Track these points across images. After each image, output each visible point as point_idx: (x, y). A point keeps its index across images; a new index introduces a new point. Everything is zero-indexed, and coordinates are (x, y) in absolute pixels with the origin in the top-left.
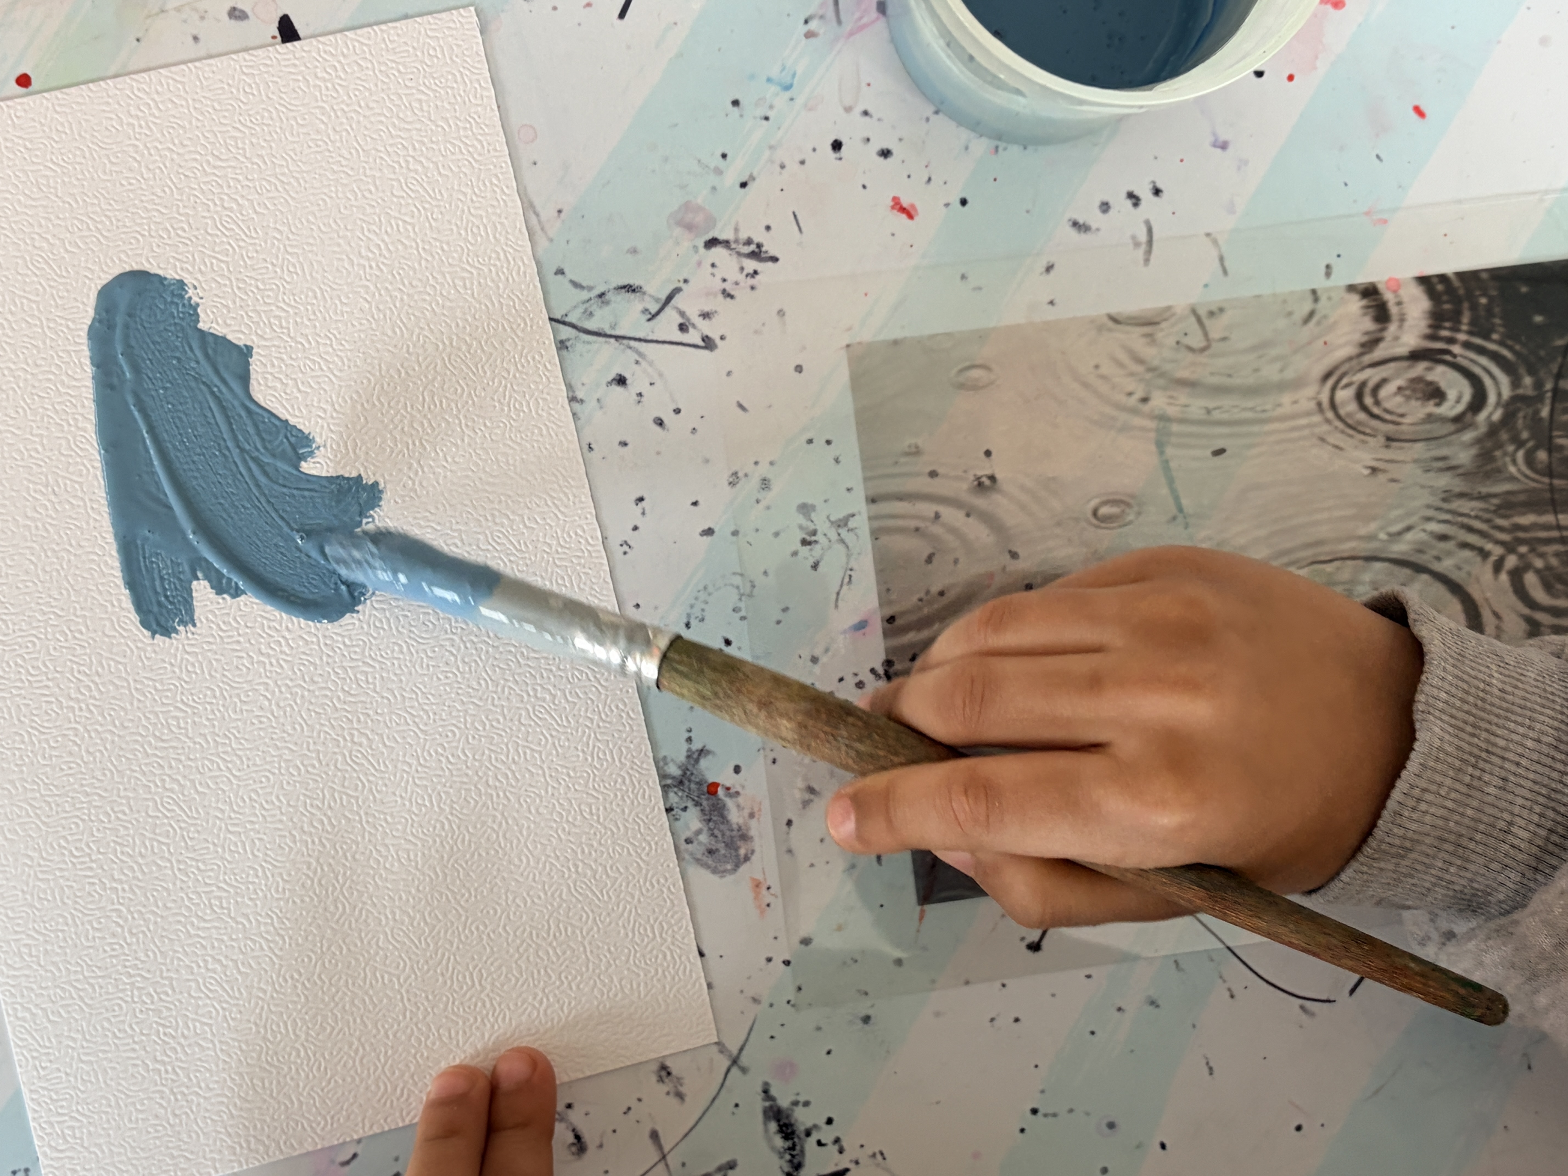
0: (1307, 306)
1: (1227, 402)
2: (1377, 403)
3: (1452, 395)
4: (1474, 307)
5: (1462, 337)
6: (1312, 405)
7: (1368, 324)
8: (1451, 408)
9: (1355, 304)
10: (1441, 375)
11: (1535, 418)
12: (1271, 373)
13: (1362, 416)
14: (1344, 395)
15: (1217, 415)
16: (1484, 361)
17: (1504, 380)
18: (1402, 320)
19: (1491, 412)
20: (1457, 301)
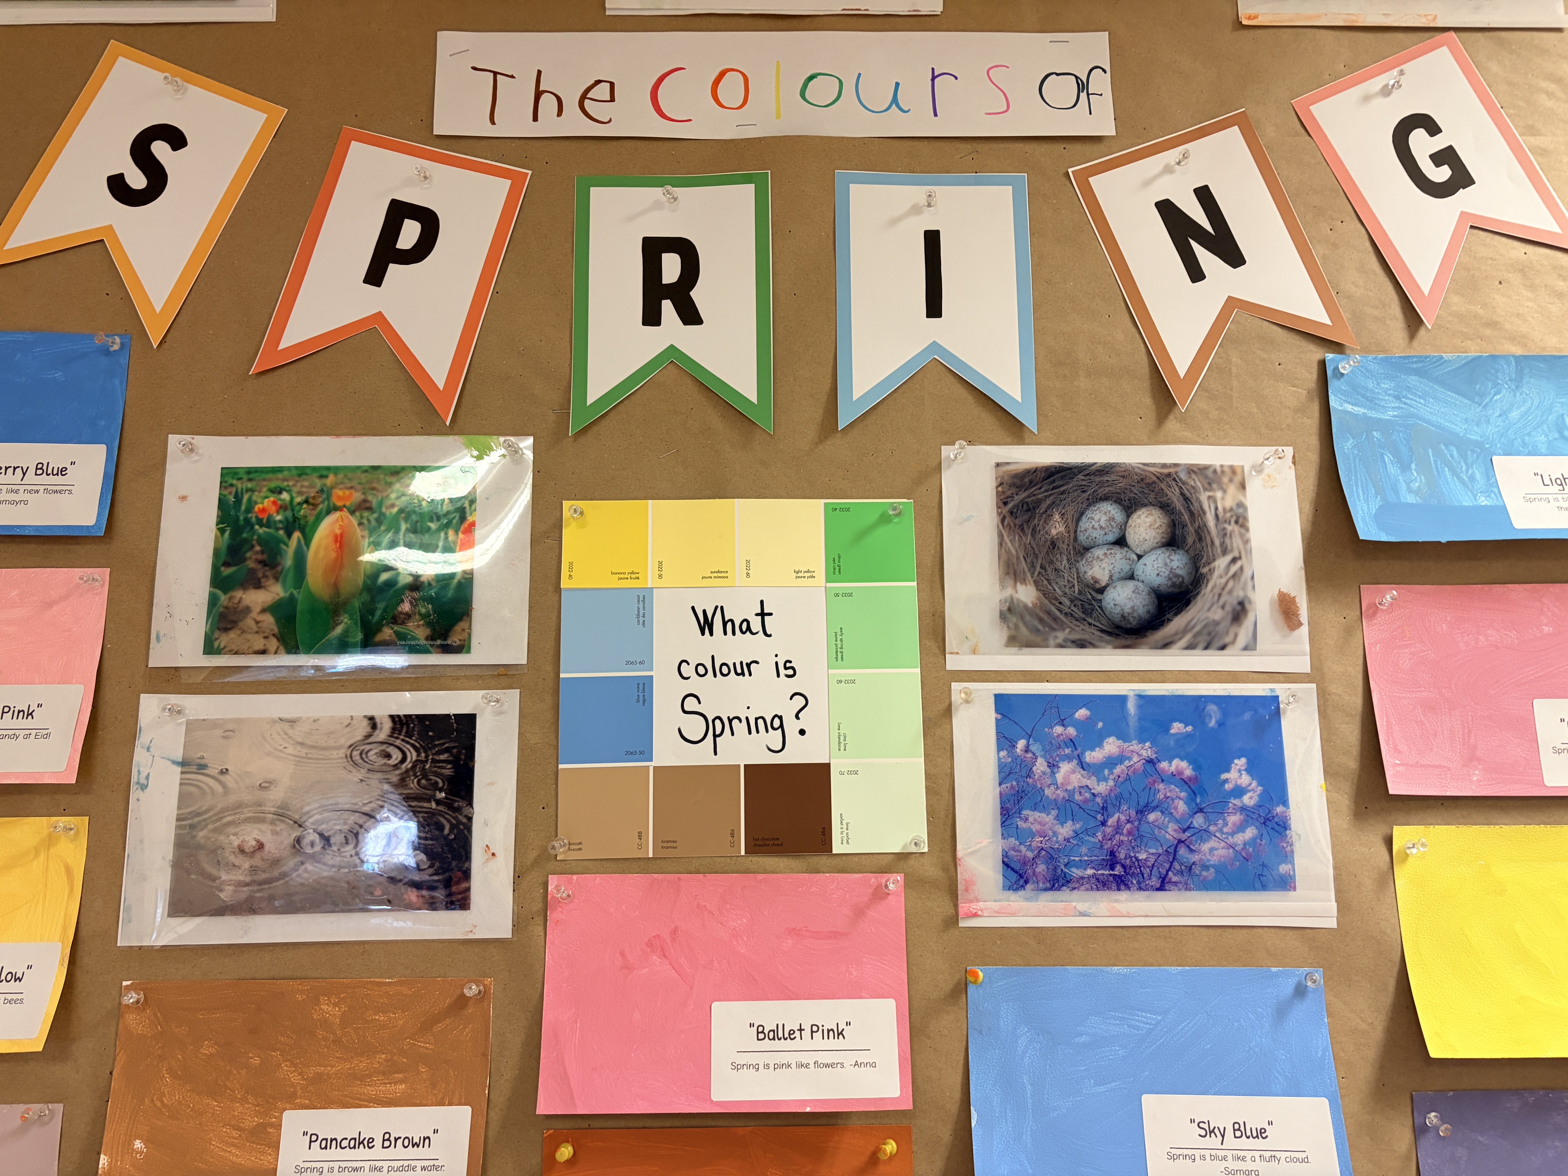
0: (349, 721)
1: (313, 751)
2: (367, 757)
3: (394, 757)
4: (408, 727)
5: (402, 737)
6: (344, 755)
7: (369, 729)
8: (393, 762)
9: (366, 723)
10: (391, 750)
11: (424, 769)
12: (331, 743)
13: (361, 761)
14: (356, 753)
15: (310, 756)
16: (408, 746)
17: (414, 754)
18: (381, 729)
19: (408, 764)
20: (402, 724)
